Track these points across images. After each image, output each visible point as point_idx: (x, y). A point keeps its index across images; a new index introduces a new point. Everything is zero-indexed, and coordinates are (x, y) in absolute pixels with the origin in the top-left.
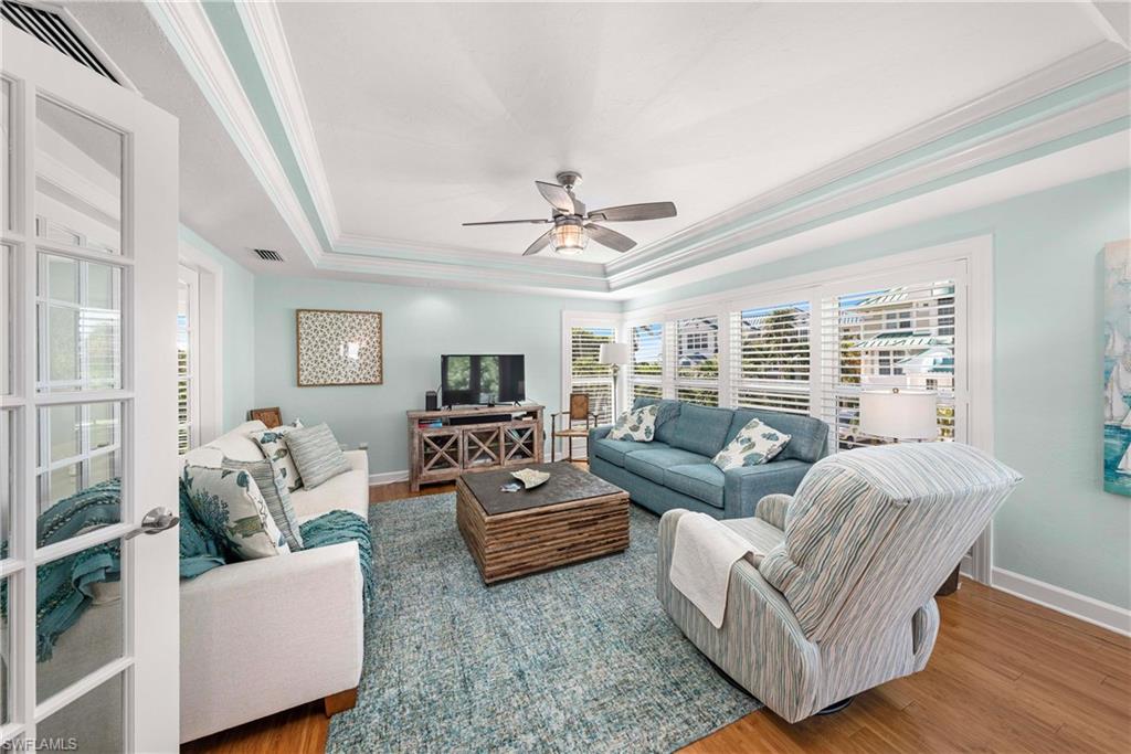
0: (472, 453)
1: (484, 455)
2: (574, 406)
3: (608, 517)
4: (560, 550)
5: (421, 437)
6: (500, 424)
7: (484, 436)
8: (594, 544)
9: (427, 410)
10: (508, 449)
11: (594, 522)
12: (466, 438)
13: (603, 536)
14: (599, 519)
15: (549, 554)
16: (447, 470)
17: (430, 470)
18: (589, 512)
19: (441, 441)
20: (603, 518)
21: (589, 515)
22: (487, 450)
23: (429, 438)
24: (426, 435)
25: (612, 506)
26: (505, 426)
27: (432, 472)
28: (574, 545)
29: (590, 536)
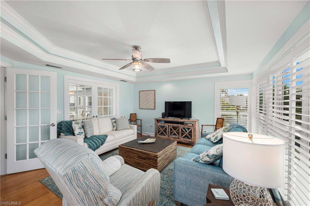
0: (171, 133)
1: (175, 134)
2: (217, 123)
3: (150, 159)
4: (135, 162)
5: (157, 125)
6: (179, 125)
7: (175, 128)
8: (145, 166)
9: (162, 118)
10: (182, 134)
11: (145, 159)
12: (169, 128)
13: (148, 165)
14: (146, 158)
15: (132, 162)
16: (164, 136)
17: (159, 135)
18: (144, 155)
19: (163, 127)
20: (148, 159)
21: (144, 156)
22: (176, 133)
23: (159, 125)
24: (158, 125)
25: (151, 156)
26: (181, 126)
27: (160, 136)
28: (139, 163)
29: (144, 163)
